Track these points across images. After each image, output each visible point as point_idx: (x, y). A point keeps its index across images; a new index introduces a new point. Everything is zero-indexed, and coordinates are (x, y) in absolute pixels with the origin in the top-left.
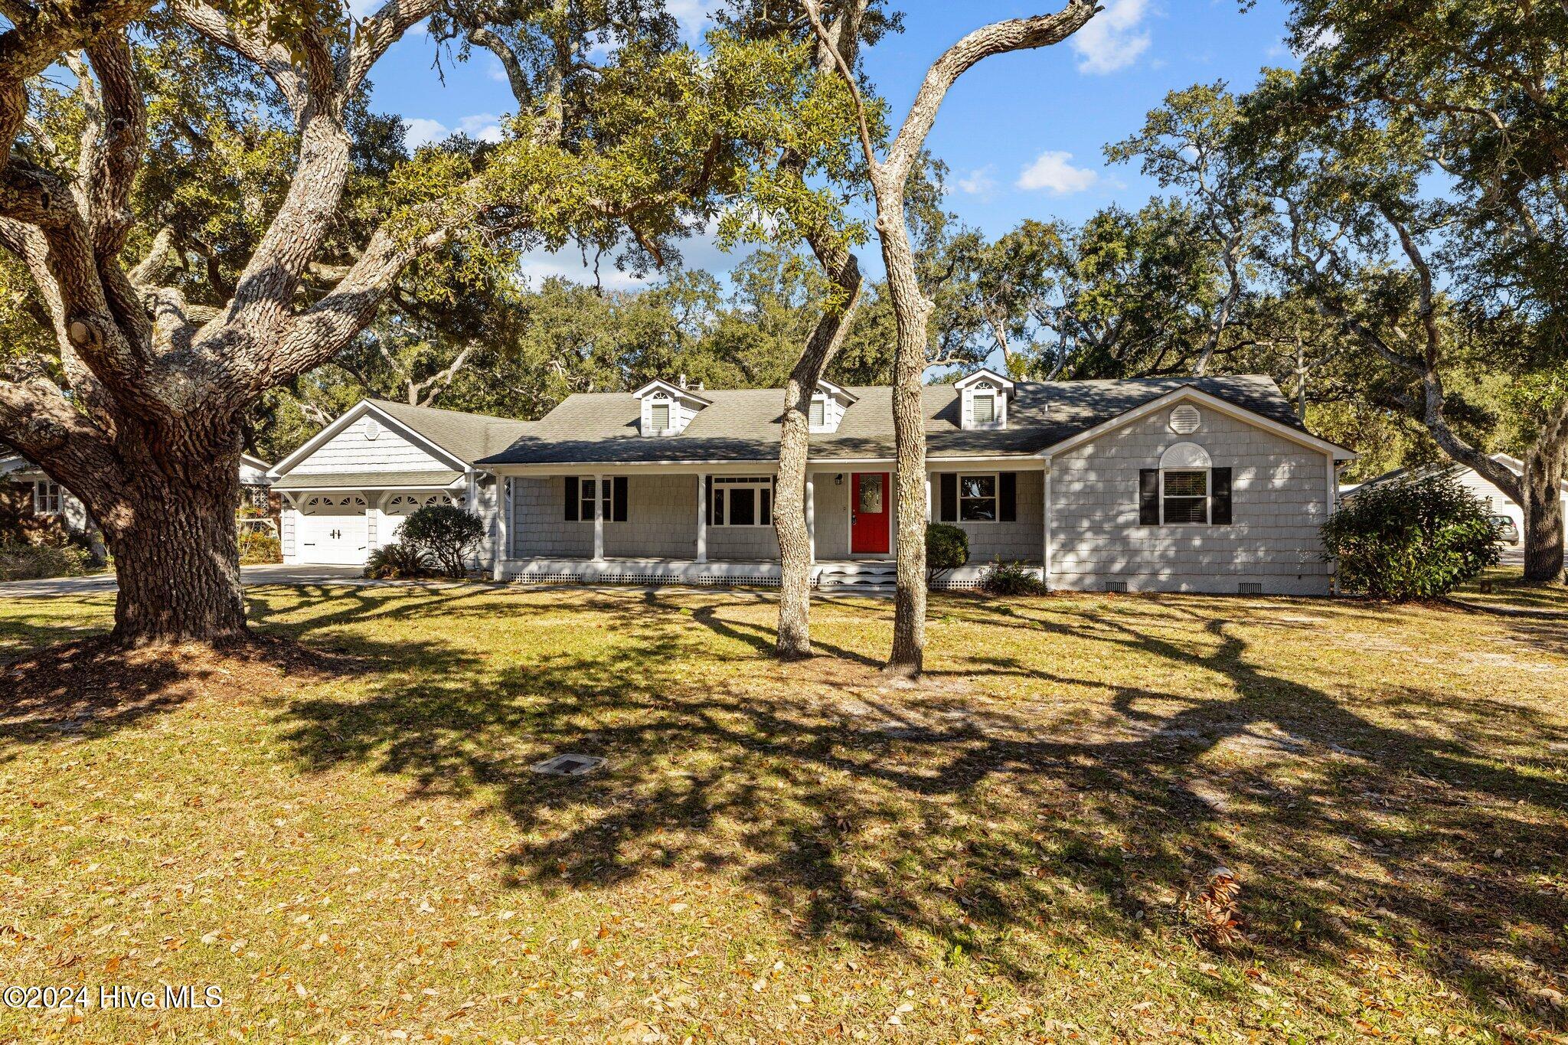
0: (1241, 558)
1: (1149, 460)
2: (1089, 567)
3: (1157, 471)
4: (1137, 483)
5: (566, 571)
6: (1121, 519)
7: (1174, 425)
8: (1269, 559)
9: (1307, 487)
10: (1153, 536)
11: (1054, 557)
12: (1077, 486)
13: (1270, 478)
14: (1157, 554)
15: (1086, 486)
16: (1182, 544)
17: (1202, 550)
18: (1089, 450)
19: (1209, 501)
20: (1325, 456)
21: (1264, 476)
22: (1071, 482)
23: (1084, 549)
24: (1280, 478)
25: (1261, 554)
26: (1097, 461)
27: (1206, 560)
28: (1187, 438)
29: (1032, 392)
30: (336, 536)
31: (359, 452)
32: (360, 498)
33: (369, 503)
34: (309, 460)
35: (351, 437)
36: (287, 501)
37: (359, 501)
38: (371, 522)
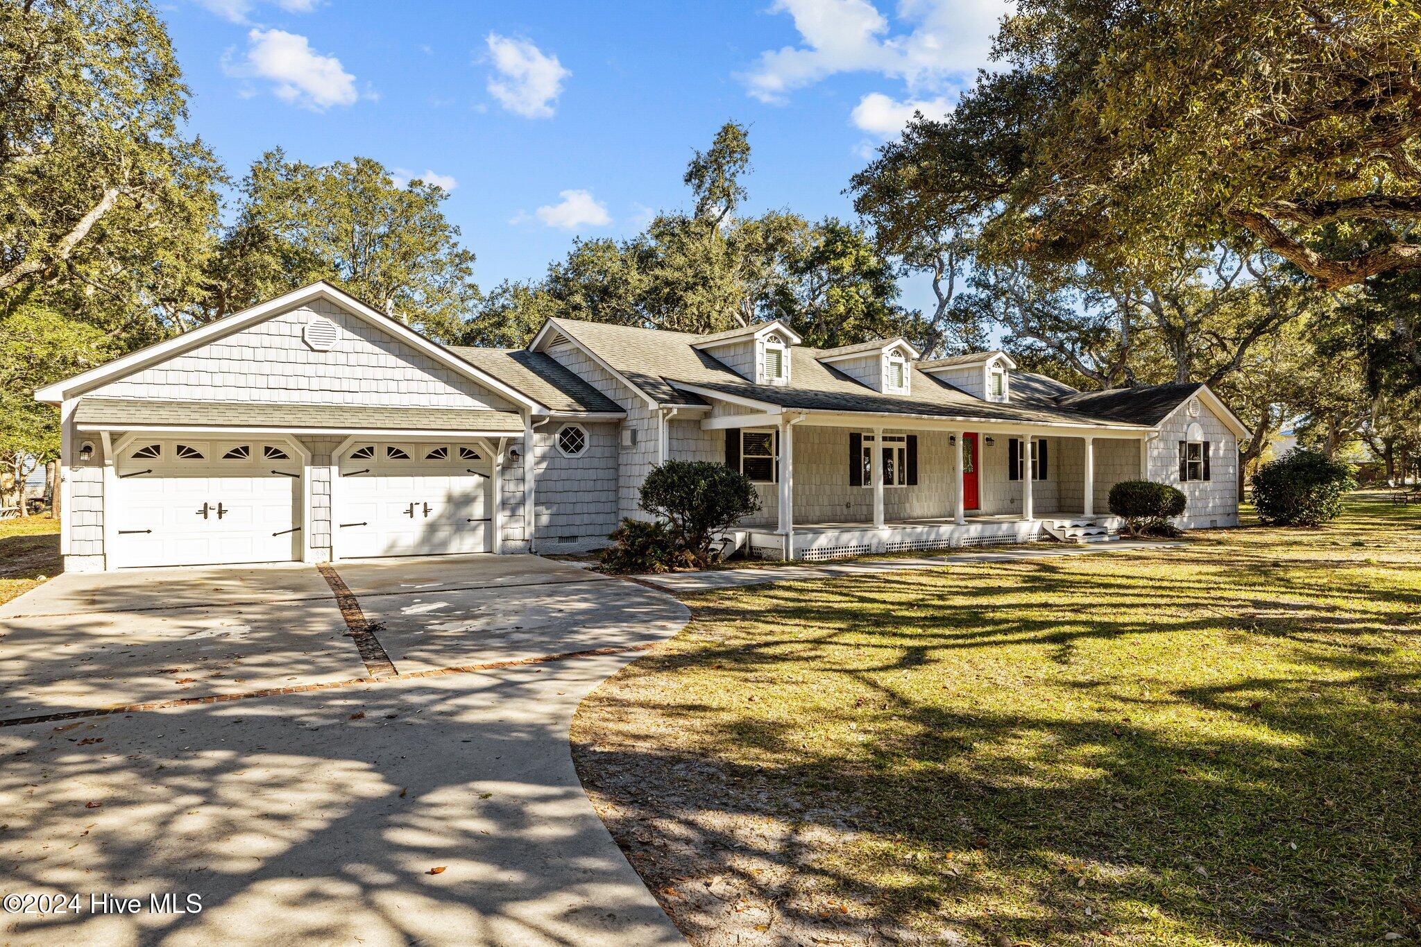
0: (1211, 503)
1: (1182, 434)
3: (1185, 442)
4: (1178, 451)
5: (854, 543)
6: (1172, 477)
7: (1191, 410)
8: (1219, 503)
9: (1229, 456)
12: (1156, 452)
13: (1219, 449)
15: (1159, 452)
16: (1193, 495)
17: (1199, 499)
19: (1202, 464)
20: (1235, 436)
24: (1222, 450)
25: (1217, 500)
27: (1200, 505)
28: (1195, 419)
30: (213, 514)
31: (288, 369)
32: (275, 447)
33: (313, 456)
34: (148, 374)
35: (267, 341)
36: (88, 449)
37: (273, 452)
38: (319, 487)
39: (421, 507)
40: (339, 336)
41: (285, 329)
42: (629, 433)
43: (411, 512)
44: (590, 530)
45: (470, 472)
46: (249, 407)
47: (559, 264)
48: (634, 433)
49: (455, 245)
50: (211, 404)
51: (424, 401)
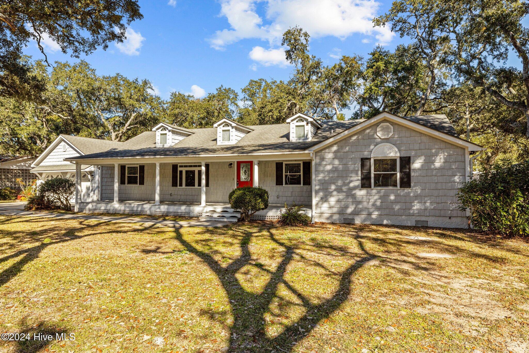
0: (417, 206)
1: (366, 153)
2: (335, 210)
3: (370, 159)
4: (360, 165)
5: (103, 208)
6: (352, 185)
7: (379, 134)
8: (432, 207)
9: (453, 167)
10: (368, 194)
11: (317, 204)
12: (329, 167)
13: (433, 162)
14: (371, 203)
15: (333, 167)
16: (384, 198)
17: (395, 202)
18: (335, 148)
19: (398, 175)
20: (464, 149)
21: (429, 161)
22: (326, 165)
23: (333, 200)
24: (438, 162)
25: (428, 204)
26: (339, 154)
27: (397, 207)
28: (386, 140)
29: (330, 125)
35: (58, 150)
40: (67, 147)
41: (60, 147)
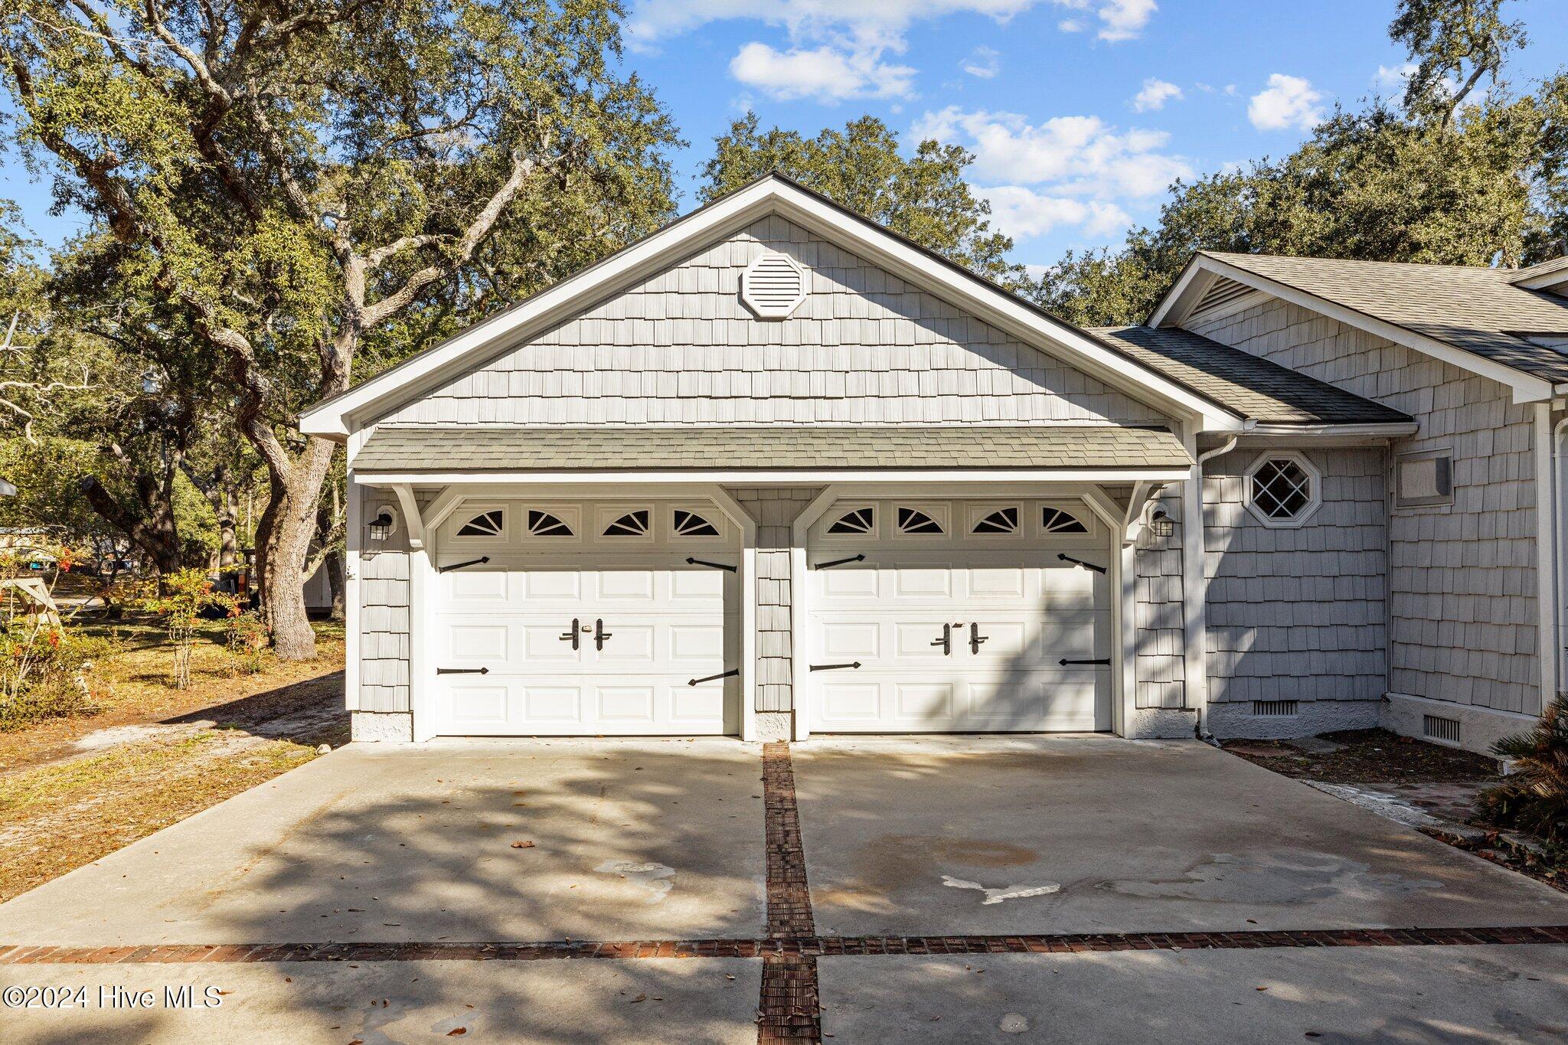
30: (587, 640)
31: (715, 358)
32: (693, 511)
33: (759, 528)
34: (478, 381)
35: (675, 306)
36: (385, 520)
37: (690, 523)
38: (771, 590)
39: (967, 631)
40: (806, 288)
41: (708, 280)
42: (1430, 468)
43: (946, 642)
44: (1325, 688)
45: (1065, 560)
46: (643, 434)
47: (1144, 231)
48: (1445, 468)
49: (984, 227)
50: (579, 431)
51: (968, 412)
